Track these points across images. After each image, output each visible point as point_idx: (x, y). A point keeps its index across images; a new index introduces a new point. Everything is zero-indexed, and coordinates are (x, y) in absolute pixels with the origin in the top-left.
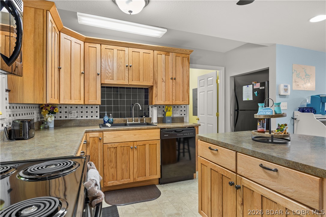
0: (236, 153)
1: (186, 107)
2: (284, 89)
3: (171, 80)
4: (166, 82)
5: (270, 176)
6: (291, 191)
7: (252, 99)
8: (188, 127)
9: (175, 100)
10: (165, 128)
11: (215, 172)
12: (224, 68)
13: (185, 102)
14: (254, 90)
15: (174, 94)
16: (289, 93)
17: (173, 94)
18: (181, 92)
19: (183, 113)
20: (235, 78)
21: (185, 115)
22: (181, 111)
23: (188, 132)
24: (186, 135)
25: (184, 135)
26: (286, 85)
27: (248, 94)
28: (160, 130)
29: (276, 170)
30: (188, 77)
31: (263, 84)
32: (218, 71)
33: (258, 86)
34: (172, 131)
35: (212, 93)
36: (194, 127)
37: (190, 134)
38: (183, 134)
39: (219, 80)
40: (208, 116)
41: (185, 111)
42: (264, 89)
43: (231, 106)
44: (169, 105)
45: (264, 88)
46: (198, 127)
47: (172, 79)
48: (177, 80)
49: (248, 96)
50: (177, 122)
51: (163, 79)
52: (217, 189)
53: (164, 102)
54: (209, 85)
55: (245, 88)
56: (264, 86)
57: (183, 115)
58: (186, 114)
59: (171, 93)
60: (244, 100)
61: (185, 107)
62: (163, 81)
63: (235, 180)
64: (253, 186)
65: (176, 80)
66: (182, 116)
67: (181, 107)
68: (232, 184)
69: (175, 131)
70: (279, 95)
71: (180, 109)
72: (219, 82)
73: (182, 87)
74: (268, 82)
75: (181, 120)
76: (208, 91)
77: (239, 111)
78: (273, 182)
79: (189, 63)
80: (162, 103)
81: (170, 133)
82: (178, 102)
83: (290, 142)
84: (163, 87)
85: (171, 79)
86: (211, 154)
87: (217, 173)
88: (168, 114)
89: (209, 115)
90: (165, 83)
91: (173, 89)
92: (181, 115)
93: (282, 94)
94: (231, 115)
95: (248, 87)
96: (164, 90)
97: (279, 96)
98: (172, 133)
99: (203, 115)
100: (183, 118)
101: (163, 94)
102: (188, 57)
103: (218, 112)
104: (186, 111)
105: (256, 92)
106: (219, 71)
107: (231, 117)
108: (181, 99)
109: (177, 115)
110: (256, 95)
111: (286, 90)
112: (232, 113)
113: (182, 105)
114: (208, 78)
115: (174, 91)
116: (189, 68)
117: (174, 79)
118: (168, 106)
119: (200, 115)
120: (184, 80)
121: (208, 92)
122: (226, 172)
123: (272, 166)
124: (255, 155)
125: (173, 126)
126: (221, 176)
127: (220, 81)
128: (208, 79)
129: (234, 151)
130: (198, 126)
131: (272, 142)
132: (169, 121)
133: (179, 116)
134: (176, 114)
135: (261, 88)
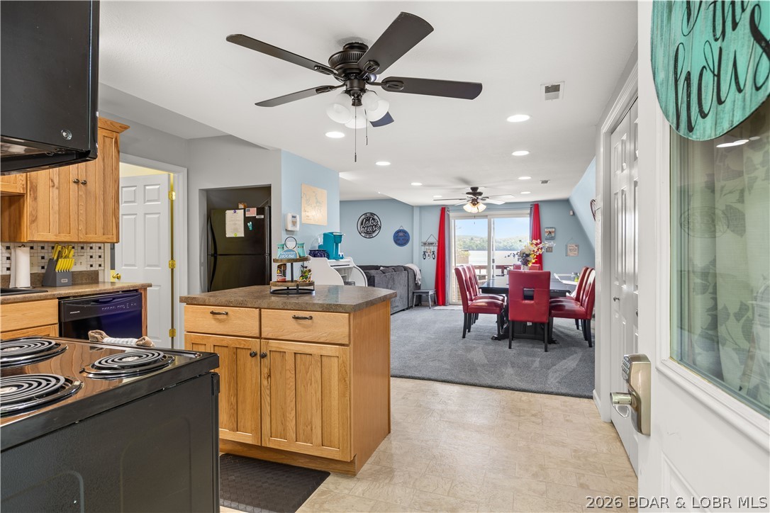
0: (260, 311)
1: (102, 248)
2: (293, 222)
3: (75, 185)
4: (61, 189)
5: (304, 326)
6: (325, 335)
7: (242, 235)
8: (123, 292)
9: (84, 232)
10: (68, 297)
11: (223, 348)
12: (186, 169)
13: (110, 236)
14: (247, 220)
15: (82, 218)
16: (297, 228)
17: (80, 218)
18: (100, 214)
19: (96, 261)
20: (208, 194)
21: (100, 265)
22: (91, 257)
23: (127, 302)
24: (122, 309)
25: (117, 309)
26: (294, 215)
27: (235, 224)
28: (59, 303)
29: (311, 318)
30: (115, 181)
31: (260, 211)
32: (172, 175)
33: (252, 212)
34: (88, 302)
35: (159, 218)
36: (136, 290)
37: (130, 305)
38: (116, 305)
39: (174, 193)
40: (147, 268)
41: (100, 257)
42: (263, 219)
43: (201, 246)
44: (65, 244)
45: (262, 217)
46: (145, 289)
47: (77, 182)
48: (88, 187)
49: (236, 230)
50: (82, 284)
51: (52, 181)
52: (227, 374)
53: (56, 236)
54: (149, 201)
55: (229, 213)
56: (263, 214)
57: (95, 268)
58: (102, 265)
59: (73, 216)
60: (227, 236)
61: (100, 248)
62: (53, 186)
63: (258, 348)
64: (283, 347)
65: (86, 186)
66: (92, 269)
67: (91, 248)
68: (253, 355)
69: (97, 301)
70: (286, 230)
71: (88, 252)
72: (174, 198)
73: (102, 204)
74: (270, 207)
75: (93, 277)
76: (145, 214)
77: (218, 257)
78: (307, 332)
79: (119, 152)
80: (51, 237)
81: (85, 306)
82: (91, 237)
83: (314, 292)
84: (53, 200)
85: (75, 182)
86: (213, 322)
87: (226, 349)
88: (62, 265)
89: (149, 266)
90: (57, 191)
91: (81, 208)
92: (91, 266)
93: (289, 229)
94: (201, 264)
95: (235, 212)
96: (56, 208)
97: (285, 232)
98: (90, 305)
99: (134, 265)
100: (96, 274)
101: (54, 218)
102: (116, 139)
103: (172, 258)
104: (102, 256)
105: (251, 223)
106: (176, 175)
107: (202, 268)
108: (100, 231)
109: (82, 267)
110: (251, 228)
111: (294, 223)
112: (202, 261)
113: (94, 244)
114: (145, 186)
115: (81, 212)
116: (118, 161)
117: (82, 183)
118: (63, 245)
119: (124, 267)
120: (108, 187)
121: (147, 216)
122: (243, 342)
123: (306, 314)
124: (286, 307)
125: (91, 291)
126: (235, 350)
127: (177, 196)
128: (147, 187)
129: (256, 308)
130: (145, 287)
131: (298, 293)
132: (65, 281)
133: (85, 270)
134: (78, 265)
135: (257, 217)
